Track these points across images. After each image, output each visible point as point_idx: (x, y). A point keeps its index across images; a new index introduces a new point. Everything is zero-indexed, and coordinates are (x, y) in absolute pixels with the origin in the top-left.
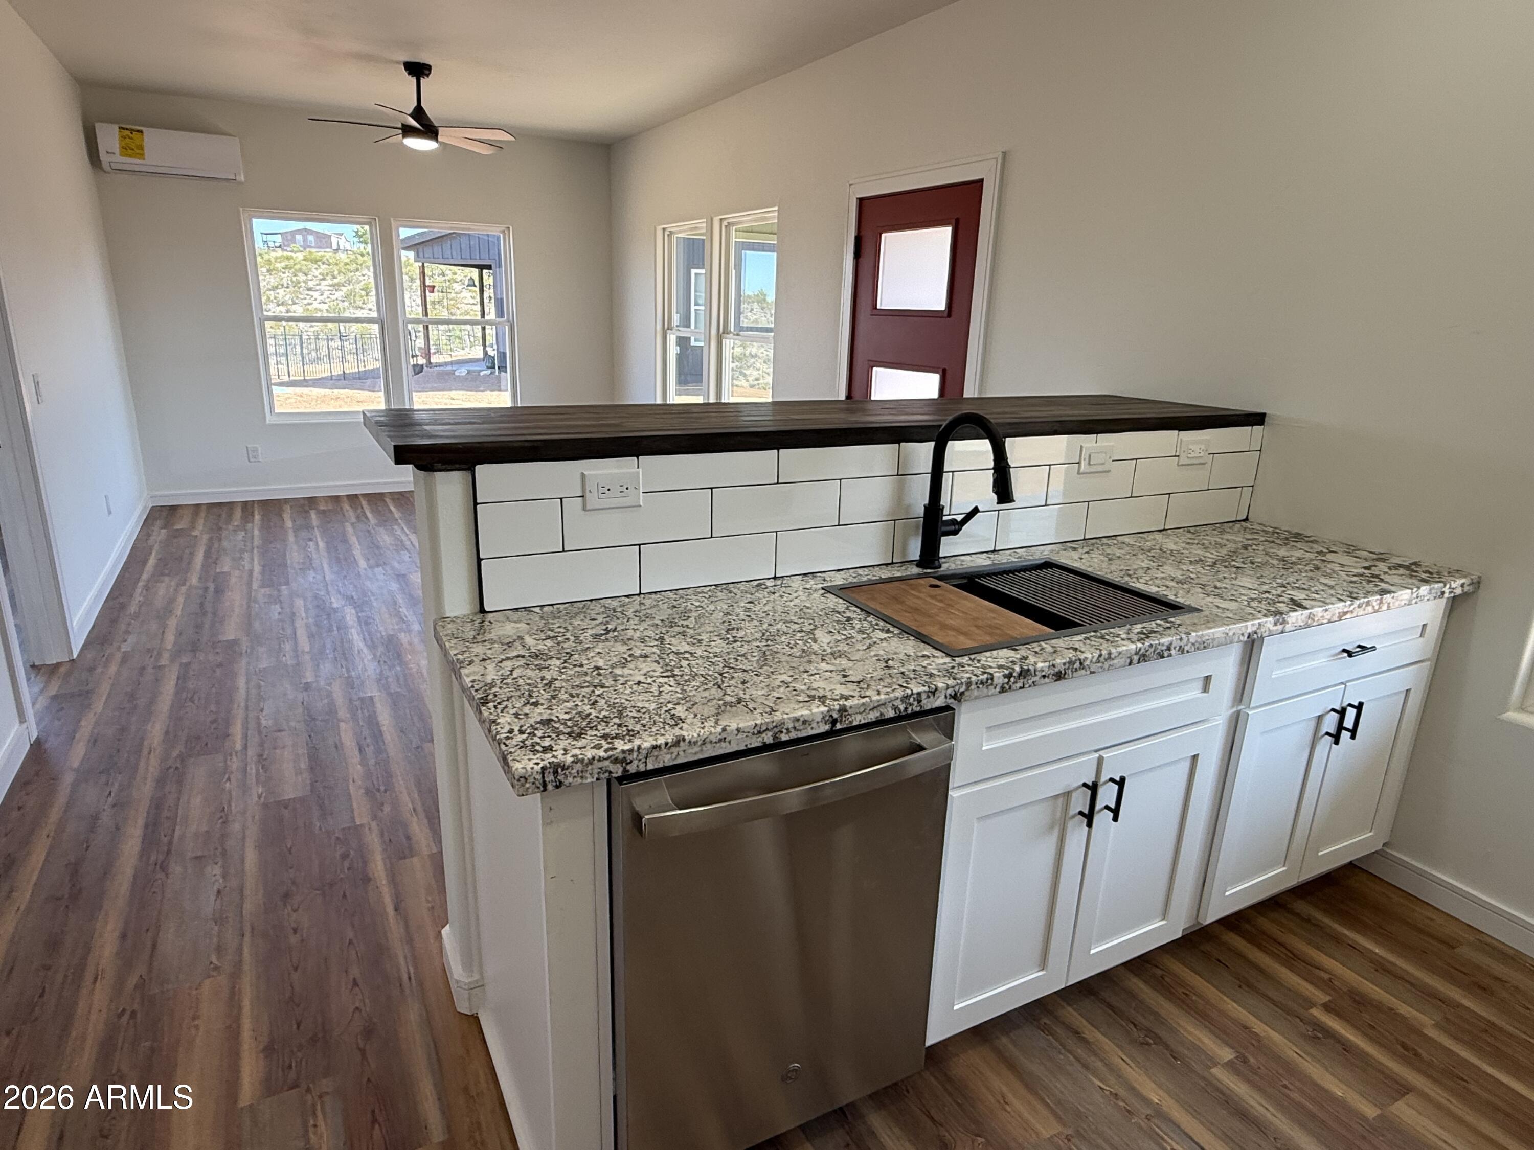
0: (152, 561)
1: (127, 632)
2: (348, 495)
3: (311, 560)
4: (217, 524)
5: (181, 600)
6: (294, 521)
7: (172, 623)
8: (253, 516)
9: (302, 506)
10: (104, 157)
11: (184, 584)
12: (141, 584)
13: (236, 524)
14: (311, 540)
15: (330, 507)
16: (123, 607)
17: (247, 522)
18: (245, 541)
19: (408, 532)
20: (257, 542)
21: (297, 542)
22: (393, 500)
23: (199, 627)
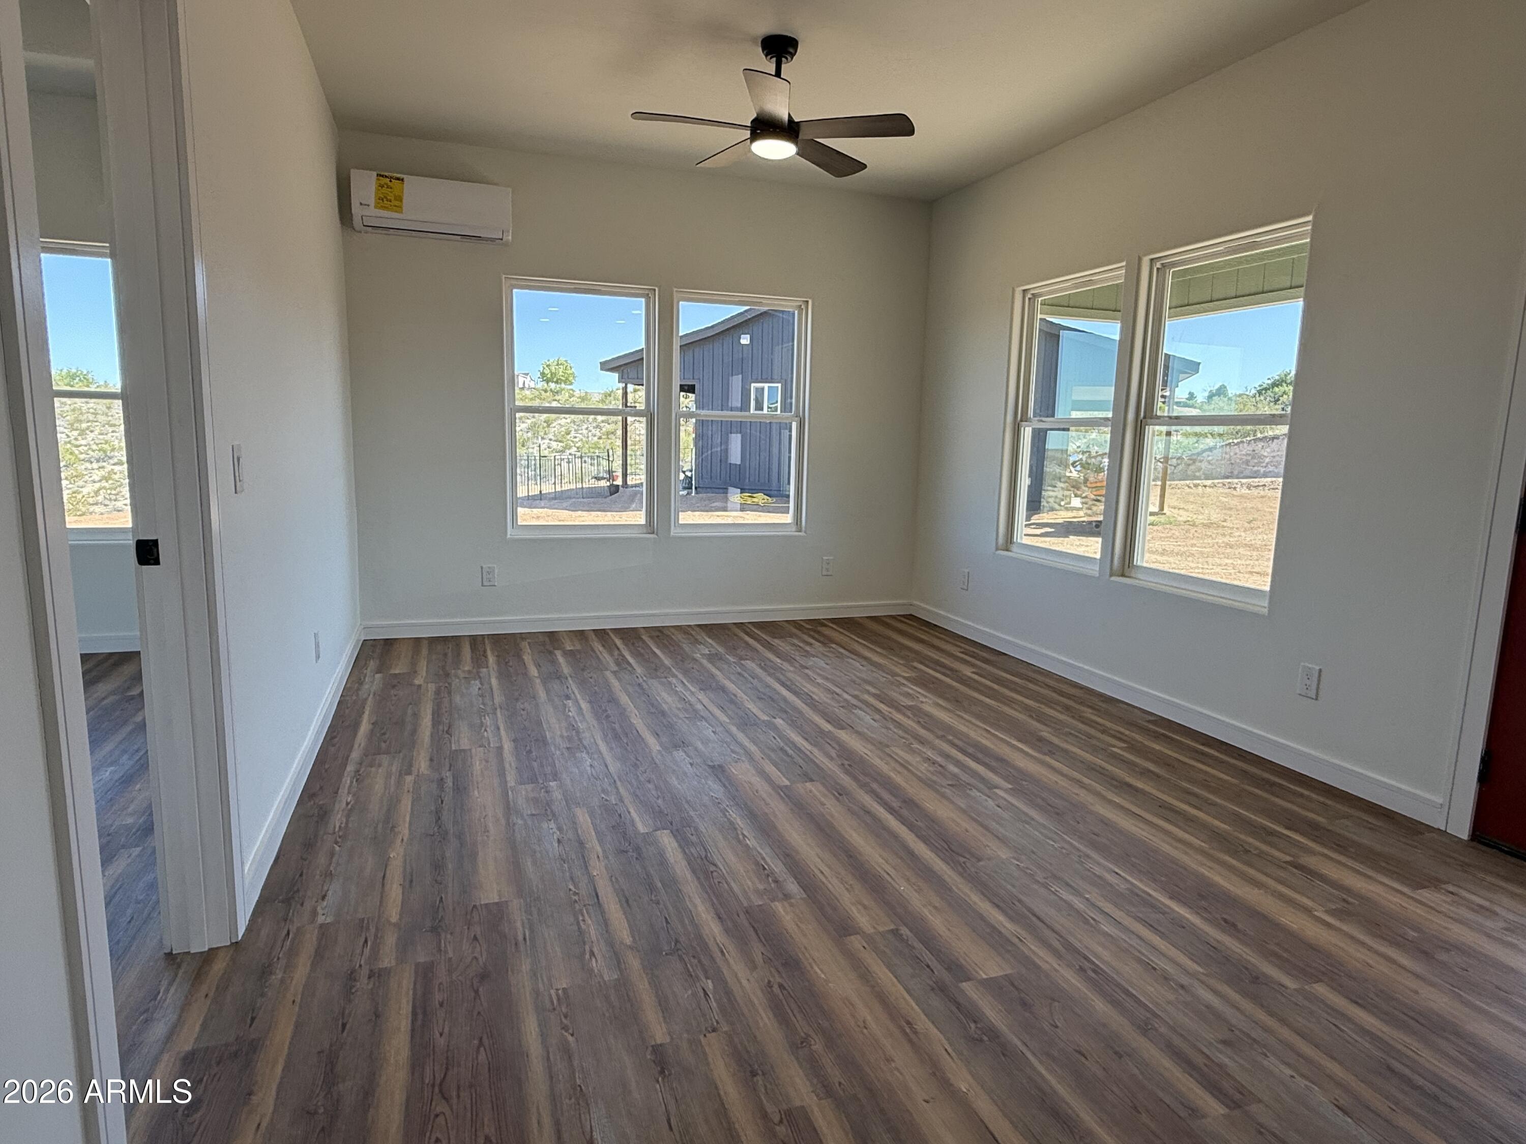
0: (365, 727)
1: (328, 875)
2: (594, 630)
3: (578, 732)
4: (443, 668)
5: (406, 804)
6: (538, 666)
7: (397, 854)
8: (486, 657)
9: (544, 644)
10: (356, 209)
11: (409, 773)
12: (350, 768)
13: (466, 668)
14: (568, 697)
15: (578, 647)
16: (324, 815)
17: (479, 667)
18: (482, 696)
19: (693, 689)
20: (498, 698)
21: (550, 700)
22: (652, 637)
23: (438, 867)
